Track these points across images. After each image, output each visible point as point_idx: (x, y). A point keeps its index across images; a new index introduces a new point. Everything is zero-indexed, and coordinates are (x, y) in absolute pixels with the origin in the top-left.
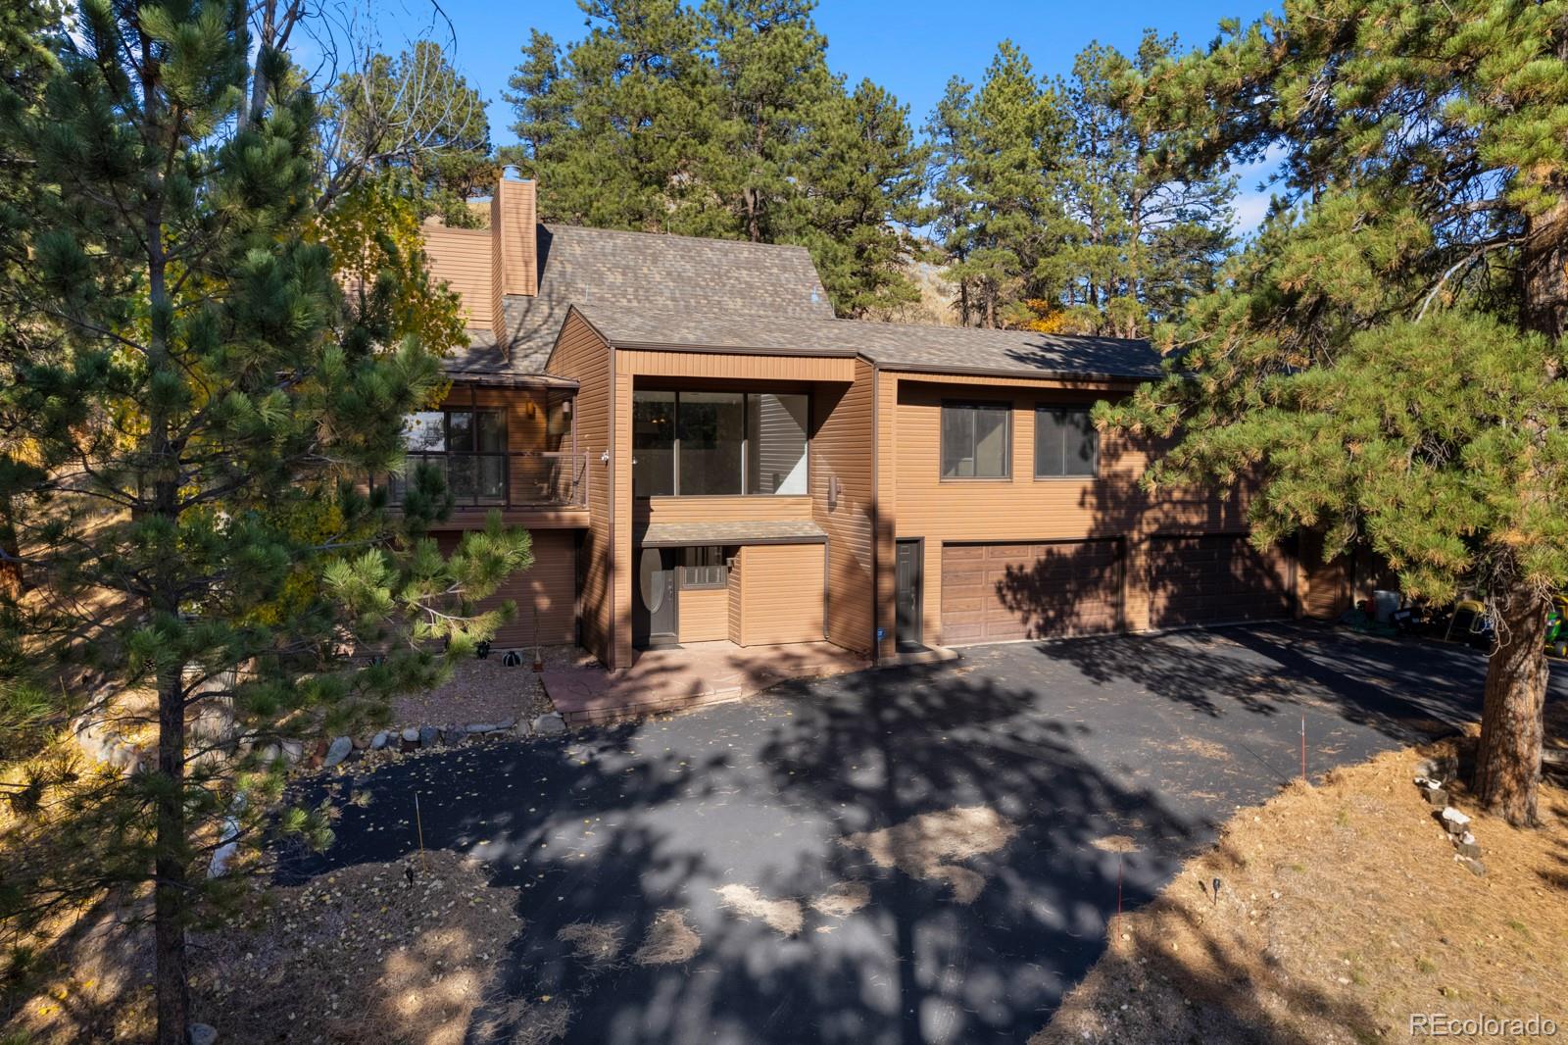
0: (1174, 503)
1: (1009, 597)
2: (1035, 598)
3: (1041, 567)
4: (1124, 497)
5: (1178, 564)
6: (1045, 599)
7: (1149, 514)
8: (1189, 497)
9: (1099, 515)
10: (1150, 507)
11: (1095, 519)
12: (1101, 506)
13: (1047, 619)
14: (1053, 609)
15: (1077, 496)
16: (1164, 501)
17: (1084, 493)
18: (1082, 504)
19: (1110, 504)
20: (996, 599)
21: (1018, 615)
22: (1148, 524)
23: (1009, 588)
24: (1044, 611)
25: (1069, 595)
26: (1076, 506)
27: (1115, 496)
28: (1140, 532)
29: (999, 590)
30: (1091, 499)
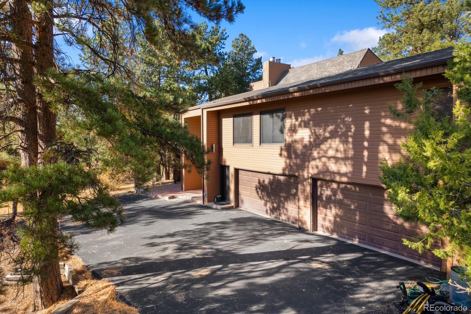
0: (329, 158)
1: (260, 193)
2: (268, 195)
3: (271, 183)
4: (299, 152)
5: (340, 196)
6: (272, 198)
7: (313, 163)
8: (339, 155)
9: (288, 161)
10: (314, 159)
11: (286, 162)
12: (289, 157)
13: (273, 207)
14: (276, 203)
15: (278, 151)
16: (323, 157)
17: (281, 149)
18: (281, 155)
19: (293, 156)
20: (255, 192)
21: (263, 202)
22: (313, 168)
23: (260, 189)
24: (273, 203)
25: (282, 199)
26: (278, 156)
27: (295, 152)
28: (308, 173)
29: (257, 188)
30: (285, 153)
